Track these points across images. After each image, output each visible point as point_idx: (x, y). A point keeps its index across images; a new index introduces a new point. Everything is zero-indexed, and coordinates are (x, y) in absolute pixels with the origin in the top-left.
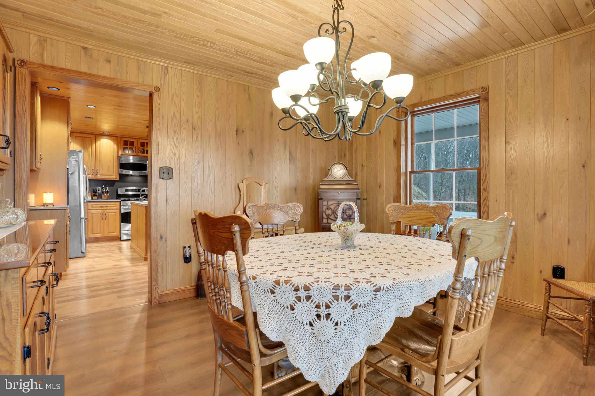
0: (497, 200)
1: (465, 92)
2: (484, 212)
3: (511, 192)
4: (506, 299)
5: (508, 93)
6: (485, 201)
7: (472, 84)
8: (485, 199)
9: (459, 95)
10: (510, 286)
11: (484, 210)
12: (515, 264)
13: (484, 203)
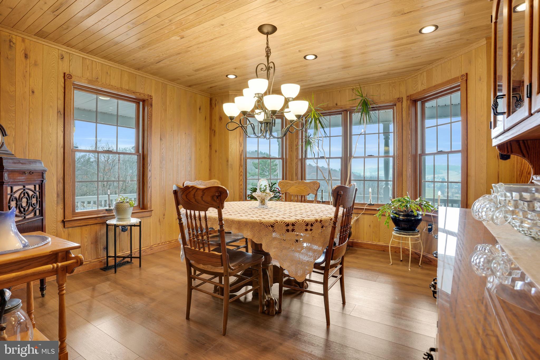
0: (155, 178)
1: (138, 93)
2: (150, 187)
3: (162, 172)
4: (162, 243)
5: (162, 107)
6: (150, 179)
7: (142, 89)
8: (150, 178)
9: (134, 93)
10: (163, 234)
11: (149, 186)
12: (165, 219)
13: (150, 180)
